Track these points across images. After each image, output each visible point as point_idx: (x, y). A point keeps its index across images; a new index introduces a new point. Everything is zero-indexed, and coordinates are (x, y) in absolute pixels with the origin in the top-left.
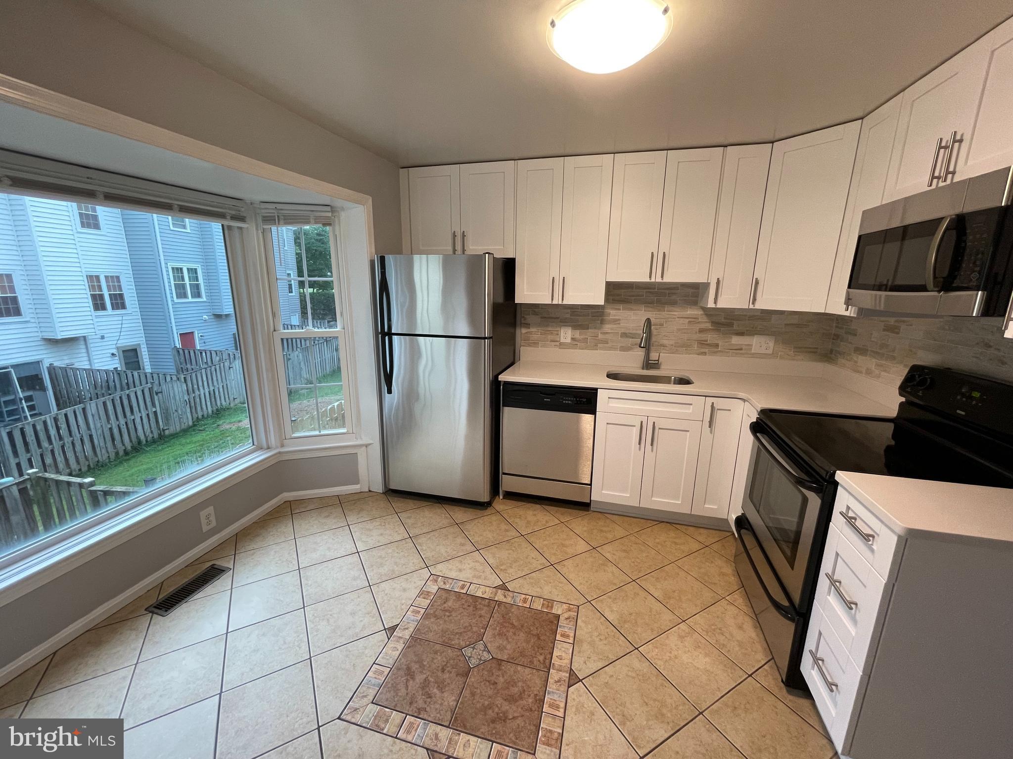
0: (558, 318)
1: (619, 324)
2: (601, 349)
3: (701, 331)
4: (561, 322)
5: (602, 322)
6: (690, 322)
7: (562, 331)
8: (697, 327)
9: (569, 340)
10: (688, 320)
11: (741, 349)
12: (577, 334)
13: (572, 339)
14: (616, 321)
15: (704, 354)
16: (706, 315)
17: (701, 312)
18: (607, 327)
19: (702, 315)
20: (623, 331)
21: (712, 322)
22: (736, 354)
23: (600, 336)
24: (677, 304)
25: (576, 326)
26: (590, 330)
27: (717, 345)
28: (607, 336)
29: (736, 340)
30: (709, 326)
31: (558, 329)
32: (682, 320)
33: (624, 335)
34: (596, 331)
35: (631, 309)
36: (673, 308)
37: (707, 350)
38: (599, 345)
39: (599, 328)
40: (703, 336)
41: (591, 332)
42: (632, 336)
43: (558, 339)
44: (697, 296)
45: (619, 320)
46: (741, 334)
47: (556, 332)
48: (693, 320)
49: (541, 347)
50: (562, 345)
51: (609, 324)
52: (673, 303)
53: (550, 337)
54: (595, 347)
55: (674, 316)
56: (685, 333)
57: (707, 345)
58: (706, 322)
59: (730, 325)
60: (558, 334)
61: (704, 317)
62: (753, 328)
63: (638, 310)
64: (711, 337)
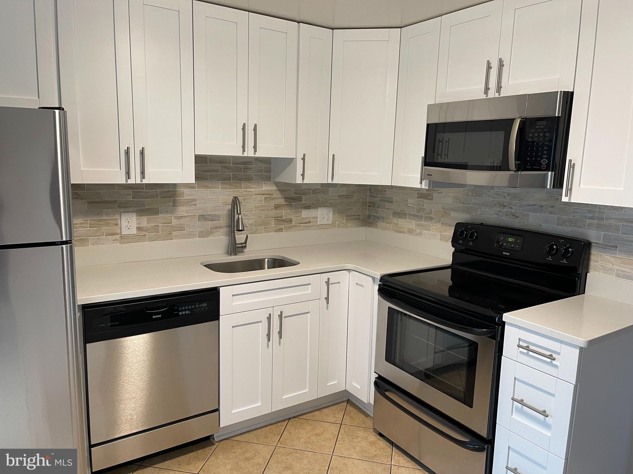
0: (115, 202)
1: (196, 205)
2: (177, 237)
3: (277, 207)
4: (119, 207)
5: (175, 204)
6: (266, 198)
7: (123, 219)
8: (272, 204)
9: (134, 231)
10: (264, 197)
11: (310, 222)
12: (144, 221)
13: (139, 229)
14: (191, 202)
15: (281, 230)
16: (279, 190)
17: (274, 188)
18: (182, 210)
19: (275, 190)
20: (201, 212)
21: (285, 198)
22: (307, 226)
23: (174, 222)
24: (252, 180)
25: (141, 211)
26: (160, 215)
27: (291, 221)
28: (182, 221)
29: (305, 214)
30: (282, 201)
31: (117, 217)
32: (259, 196)
33: (203, 218)
34: (169, 215)
35: (207, 187)
36: (248, 184)
37: (283, 226)
38: (174, 233)
39: (172, 212)
40: (278, 212)
41: (161, 218)
42: (212, 218)
43: (119, 231)
44: (270, 171)
45: (195, 200)
46: (308, 207)
47: (113, 222)
48: (268, 196)
49: (93, 244)
50: (125, 239)
51: (183, 205)
52: (249, 179)
53: (105, 229)
54: (168, 236)
55: (251, 193)
56: (263, 210)
57: (283, 221)
58: (279, 198)
59: (300, 199)
60: (117, 224)
61: (278, 192)
62: (316, 201)
63: (215, 187)
64: (285, 213)
